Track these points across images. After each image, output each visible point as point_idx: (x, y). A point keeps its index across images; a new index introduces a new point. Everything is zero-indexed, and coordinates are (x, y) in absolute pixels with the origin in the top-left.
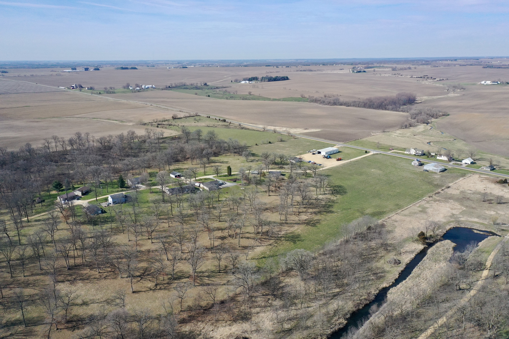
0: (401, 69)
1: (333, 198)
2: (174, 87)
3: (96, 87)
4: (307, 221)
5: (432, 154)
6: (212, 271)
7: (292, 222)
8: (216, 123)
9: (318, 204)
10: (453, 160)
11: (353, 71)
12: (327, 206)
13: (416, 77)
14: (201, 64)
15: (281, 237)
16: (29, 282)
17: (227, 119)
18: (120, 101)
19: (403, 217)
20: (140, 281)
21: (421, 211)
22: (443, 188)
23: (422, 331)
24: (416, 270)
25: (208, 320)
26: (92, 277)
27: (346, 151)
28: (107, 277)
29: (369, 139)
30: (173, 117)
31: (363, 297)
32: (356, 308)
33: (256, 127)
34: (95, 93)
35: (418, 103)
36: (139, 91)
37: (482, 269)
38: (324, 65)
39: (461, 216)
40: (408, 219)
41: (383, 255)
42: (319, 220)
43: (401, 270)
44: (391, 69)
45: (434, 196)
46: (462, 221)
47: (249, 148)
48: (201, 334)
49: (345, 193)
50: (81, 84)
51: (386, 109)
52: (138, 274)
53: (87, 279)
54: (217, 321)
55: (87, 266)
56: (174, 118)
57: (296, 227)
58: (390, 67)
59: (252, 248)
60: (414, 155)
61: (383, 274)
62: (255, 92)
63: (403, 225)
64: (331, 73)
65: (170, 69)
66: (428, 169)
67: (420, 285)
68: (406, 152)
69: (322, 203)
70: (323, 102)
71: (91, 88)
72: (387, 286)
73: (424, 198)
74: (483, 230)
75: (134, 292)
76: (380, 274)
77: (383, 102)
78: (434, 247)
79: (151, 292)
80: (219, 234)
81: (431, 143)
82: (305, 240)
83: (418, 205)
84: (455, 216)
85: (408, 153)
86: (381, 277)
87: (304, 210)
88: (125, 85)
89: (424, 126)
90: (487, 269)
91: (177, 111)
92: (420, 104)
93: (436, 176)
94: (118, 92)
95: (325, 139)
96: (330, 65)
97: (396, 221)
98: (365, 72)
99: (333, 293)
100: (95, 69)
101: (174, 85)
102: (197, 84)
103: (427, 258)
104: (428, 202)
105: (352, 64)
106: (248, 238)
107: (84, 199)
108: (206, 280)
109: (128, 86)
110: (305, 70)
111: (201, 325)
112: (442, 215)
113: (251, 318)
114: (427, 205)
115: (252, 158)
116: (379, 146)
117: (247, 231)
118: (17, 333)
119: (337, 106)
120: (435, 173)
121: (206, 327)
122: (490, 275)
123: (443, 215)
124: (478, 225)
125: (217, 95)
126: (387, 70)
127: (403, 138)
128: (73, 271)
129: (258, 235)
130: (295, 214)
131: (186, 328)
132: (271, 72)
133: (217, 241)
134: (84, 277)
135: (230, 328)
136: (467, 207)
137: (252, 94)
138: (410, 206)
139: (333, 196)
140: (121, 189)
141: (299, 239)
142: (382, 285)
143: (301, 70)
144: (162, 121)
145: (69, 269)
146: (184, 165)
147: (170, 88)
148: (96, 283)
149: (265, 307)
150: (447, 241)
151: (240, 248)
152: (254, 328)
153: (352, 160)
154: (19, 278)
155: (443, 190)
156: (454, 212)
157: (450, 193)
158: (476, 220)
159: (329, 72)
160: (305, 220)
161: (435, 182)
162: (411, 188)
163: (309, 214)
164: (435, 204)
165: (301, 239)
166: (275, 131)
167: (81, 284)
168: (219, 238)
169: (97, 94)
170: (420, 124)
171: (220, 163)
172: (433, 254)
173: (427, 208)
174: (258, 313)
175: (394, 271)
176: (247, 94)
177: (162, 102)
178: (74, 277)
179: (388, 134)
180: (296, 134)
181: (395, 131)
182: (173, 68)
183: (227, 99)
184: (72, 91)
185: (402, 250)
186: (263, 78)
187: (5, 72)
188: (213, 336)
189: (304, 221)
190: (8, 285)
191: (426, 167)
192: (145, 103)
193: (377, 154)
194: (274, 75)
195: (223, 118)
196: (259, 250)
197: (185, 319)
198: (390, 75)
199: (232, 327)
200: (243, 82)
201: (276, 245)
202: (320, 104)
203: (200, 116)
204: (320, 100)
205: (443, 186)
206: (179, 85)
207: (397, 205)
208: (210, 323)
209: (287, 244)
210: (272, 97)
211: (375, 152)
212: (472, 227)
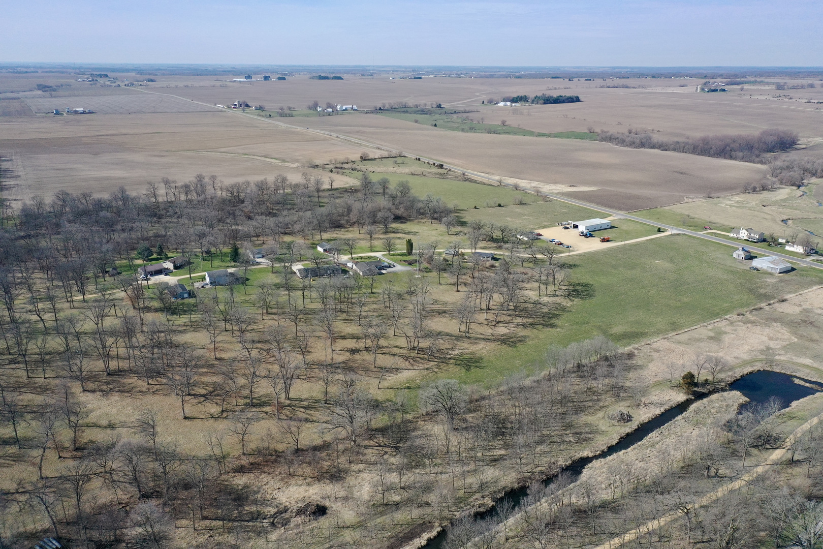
0: (794, 88)
1: (567, 303)
2: (387, 110)
3: (267, 106)
4: (504, 337)
5: (780, 240)
6: (316, 400)
7: (478, 336)
8: (427, 170)
9: (534, 311)
10: (816, 253)
11: (703, 90)
12: (550, 315)
13: (816, 101)
14: (447, 72)
15: (450, 359)
16: (48, 387)
17: (447, 163)
18: (295, 130)
19: (673, 345)
20: (203, 403)
21: (711, 338)
22: (772, 302)
23: (612, 535)
24: (653, 436)
25: (277, 473)
26: (135, 390)
27: (624, 227)
28: (157, 392)
29: (679, 208)
30: (361, 157)
31: (539, 469)
32: (519, 483)
33: (489, 179)
34: (263, 116)
35: (799, 150)
36: (329, 114)
37: (775, 446)
38: (654, 77)
39: (783, 352)
40: (681, 348)
41: (606, 403)
42: (525, 337)
43: (627, 432)
44: (774, 87)
45: (748, 313)
46: (780, 360)
47: (462, 212)
48: (259, 492)
49: (591, 296)
50: (246, 101)
51: (731, 158)
52: (203, 392)
53: (128, 392)
54: (291, 475)
55: (136, 372)
56: (364, 159)
57: (482, 344)
58: (773, 84)
59: (397, 370)
60: (745, 240)
61: (591, 436)
62: (513, 121)
63: (667, 358)
64: (663, 91)
65: (394, 81)
66: (759, 266)
67: (649, 460)
68: (731, 235)
69: (543, 310)
70: (622, 142)
71: (261, 108)
72: (591, 455)
73: (727, 317)
74: (814, 379)
75: (185, 418)
76: (587, 435)
77: (727, 145)
78: (705, 400)
79: (211, 421)
80: (351, 344)
81: (790, 222)
82: (487, 366)
83: (710, 327)
84: (771, 351)
85: (735, 235)
86: (585, 440)
87: (508, 318)
88: (311, 103)
89: (791, 190)
90: (784, 448)
91: (374, 148)
92: (803, 151)
93: (770, 280)
94: (299, 115)
95: (598, 203)
96: (666, 77)
97: (658, 351)
98: (724, 90)
99: (492, 455)
100: (280, 79)
101: (387, 106)
102: (425, 105)
103: (683, 418)
104: (732, 323)
105: (705, 77)
106: (394, 355)
107: (175, 275)
108: (301, 414)
109: (315, 105)
110: (616, 85)
111: (264, 478)
112: (746, 348)
113: (345, 478)
114: (728, 329)
115: (460, 229)
116: (687, 222)
117: (397, 344)
118: (7, 456)
119: (646, 150)
120: (771, 274)
121: (272, 483)
122: (784, 459)
123: (749, 347)
124: (807, 371)
125: (449, 124)
126: (767, 87)
127: (739, 210)
128: (114, 378)
129: (412, 351)
130: (489, 323)
131: (240, 481)
132: (556, 89)
133: (344, 355)
134: (126, 388)
135: (307, 489)
136: (801, 337)
137: (506, 124)
138: (696, 327)
139: (568, 300)
140: (233, 264)
141: (478, 364)
142: (580, 454)
143: (608, 85)
144: (342, 163)
145: (109, 374)
146: (346, 233)
147: (380, 111)
148: (138, 398)
149: (375, 463)
150: (736, 394)
151: (376, 369)
152: (342, 493)
153: (626, 242)
154: (37, 380)
155: (769, 304)
156: (772, 344)
157: (781, 310)
158: (808, 361)
159: (659, 90)
160: (502, 335)
161: (762, 290)
162: (712, 297)
163: (512, 326)
164: (743, 328)
165: (482, 365)
166: (516, 187)
167: (117, 398)
168: (348, 351)
169: (266, 116)
170: (784, 186)
171: (405, 233)
172: (697, 412)
173: (726, 333)
174: (360, 472)
175: (613, 432)
176: (500, 123)
177: (358, 132)
178: (111, 386)
179: (715, 200)
180: (551, 193)
181: (730, 197)
182: (398, 78)
183: (463, 130)
184: (232, 112)
185: (643, 399)
186: (536, 97)
187: (152, 81)
188: (276, 497)
189: (500, 337)
190: (19, 387)
191: (755, 263)
192: (329, 133)
193: (679, 235)
194: (555, 94)
195: (439, 161)
196: (405, 375)
197: (245, 466)
198: (768, 98)
199: (311, 488)
200: (501, 104)
201: (436, 370)
202: (616, 145)
203: (405, 157)
204: (618, 138)
205: (775, 298)
206: (396, 106)
207: (673, 324)
208: (278, 478)
209: (455, 370)
210: (537, 131)
211: (675, 232)
212: (794, 374)
